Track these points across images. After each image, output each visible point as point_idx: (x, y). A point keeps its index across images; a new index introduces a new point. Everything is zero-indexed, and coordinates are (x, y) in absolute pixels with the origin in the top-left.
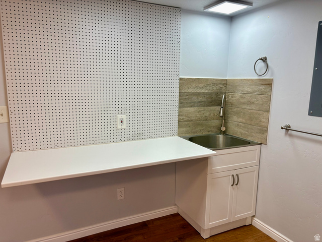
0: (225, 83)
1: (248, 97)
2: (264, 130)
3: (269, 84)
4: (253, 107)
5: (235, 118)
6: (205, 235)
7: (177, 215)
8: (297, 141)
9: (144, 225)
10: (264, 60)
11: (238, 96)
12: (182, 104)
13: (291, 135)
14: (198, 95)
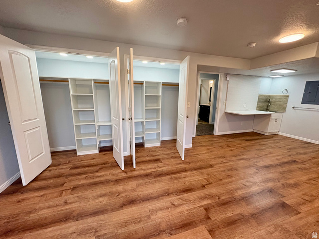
0: (269, 96)
1: (279, 100)
2: (285, 108)
3: (288, 96)
4: (281, 102)
5: (272, 106)
6: (266, 135)
8: (296, 110)
10: (286, 90)
11: (274, 99)
12: (258, 101)
13: (294, 109)
14: (262, 99)
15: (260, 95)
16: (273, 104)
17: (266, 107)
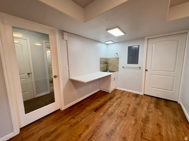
0: (107, 59)
1: (113, 61)
2: (118, 68)
3: (118, 58)
4: (115, 63)
5: (110, 66)
6: (110, 92)
7: (100, 91)
8: (125, 69)
9: (95, 94)
10: (117, 54)
11: (110, 61)
12: (100, 64)
13: (124, 68)
14: (103, 61)
15: (101, 59)
16: (110, 65)
17: (106, 68)
